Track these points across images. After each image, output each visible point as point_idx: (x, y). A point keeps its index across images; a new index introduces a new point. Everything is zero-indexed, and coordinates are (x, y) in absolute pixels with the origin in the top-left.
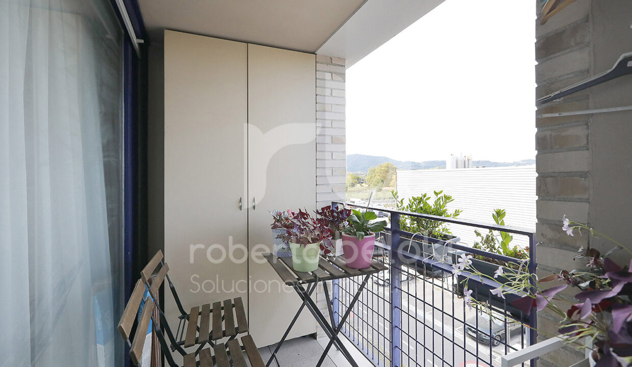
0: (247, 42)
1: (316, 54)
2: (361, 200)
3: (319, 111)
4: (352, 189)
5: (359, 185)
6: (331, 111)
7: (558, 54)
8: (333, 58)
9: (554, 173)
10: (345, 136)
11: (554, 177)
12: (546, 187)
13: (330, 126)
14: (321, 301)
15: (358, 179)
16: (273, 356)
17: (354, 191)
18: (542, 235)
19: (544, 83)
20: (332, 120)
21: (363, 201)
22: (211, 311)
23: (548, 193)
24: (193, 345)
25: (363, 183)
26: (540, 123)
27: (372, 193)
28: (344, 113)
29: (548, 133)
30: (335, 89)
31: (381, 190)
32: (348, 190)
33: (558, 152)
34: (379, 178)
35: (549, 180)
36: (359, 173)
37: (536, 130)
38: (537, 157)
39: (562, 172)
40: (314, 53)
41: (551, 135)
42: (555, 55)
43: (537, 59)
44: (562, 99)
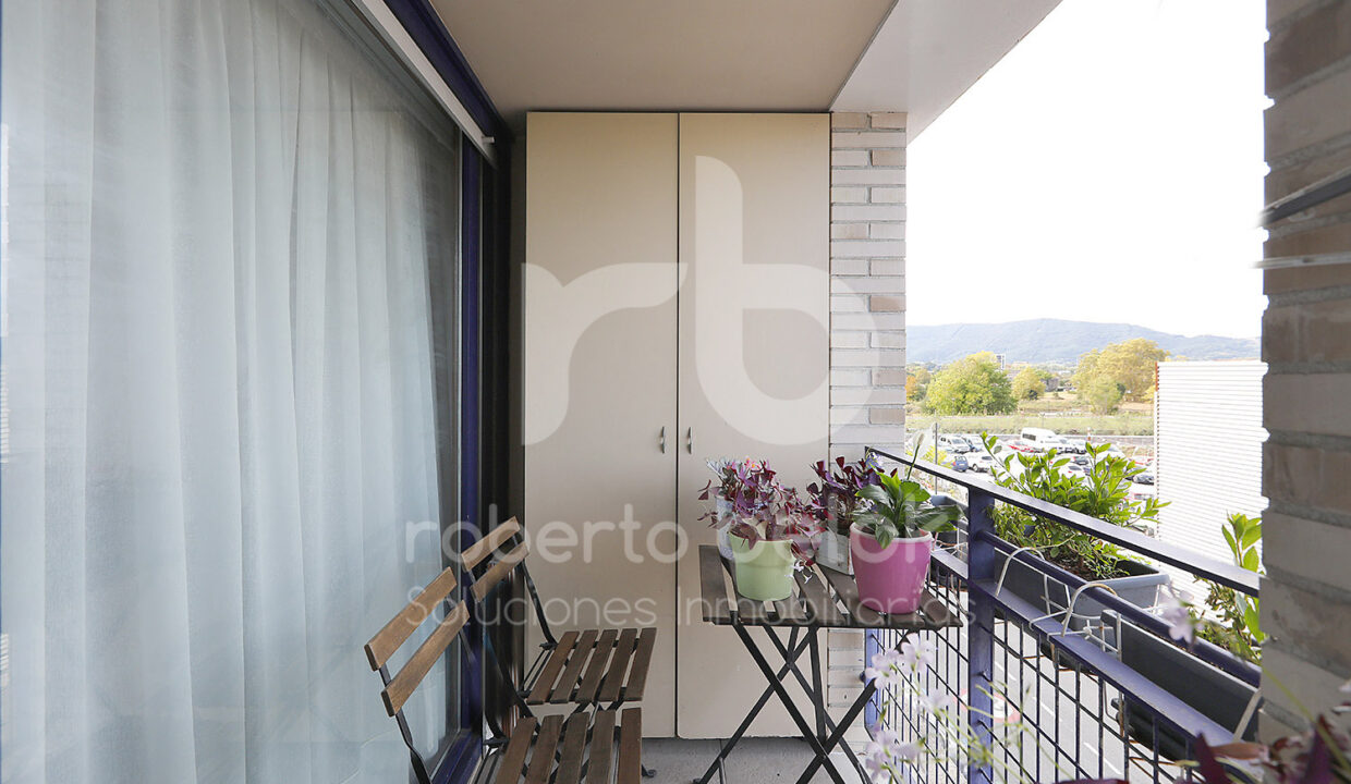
0: (678, 111)
1: (831, 113)
2: (1053, 434)
3: (838, 240)
4: (1031, 404)
5: (1049, 396)
6: (869, 239)
7: (1324, 71)
8: (874, 115)
9: (1310, 434)
10: (903, 294)
11: (1308, 447)
12: (1288, 474)
13: (866, 273)
14: (842, 668)
15: (1048, 380)
16: (717, 764)
17: (1037, 411)
18: (1275, 616)
19: (1287, 162)
20: (870, 260)
21: (1060, 437)
22: (595, 645)
23: (1292, 494)
24: (541, 703)
25: (1062, 390)
26: (1274, 283)
27: (922, 436)
28: (903, 240)
29: (1294, 312)
30: (878, 186)
31: (1116, 409)
32: (1019, 407)
33: (1319, 372)
34: (1109, 378)
35: (1296, 454)
36: (1051, 364)
37: (1264, 302)
38: (1266, 379)
39: (1332, 436)
40: (826, 111)
41: (1302, 319)
42: (1317, 75)
43: (1271, 88)
44: (1312, 213)
